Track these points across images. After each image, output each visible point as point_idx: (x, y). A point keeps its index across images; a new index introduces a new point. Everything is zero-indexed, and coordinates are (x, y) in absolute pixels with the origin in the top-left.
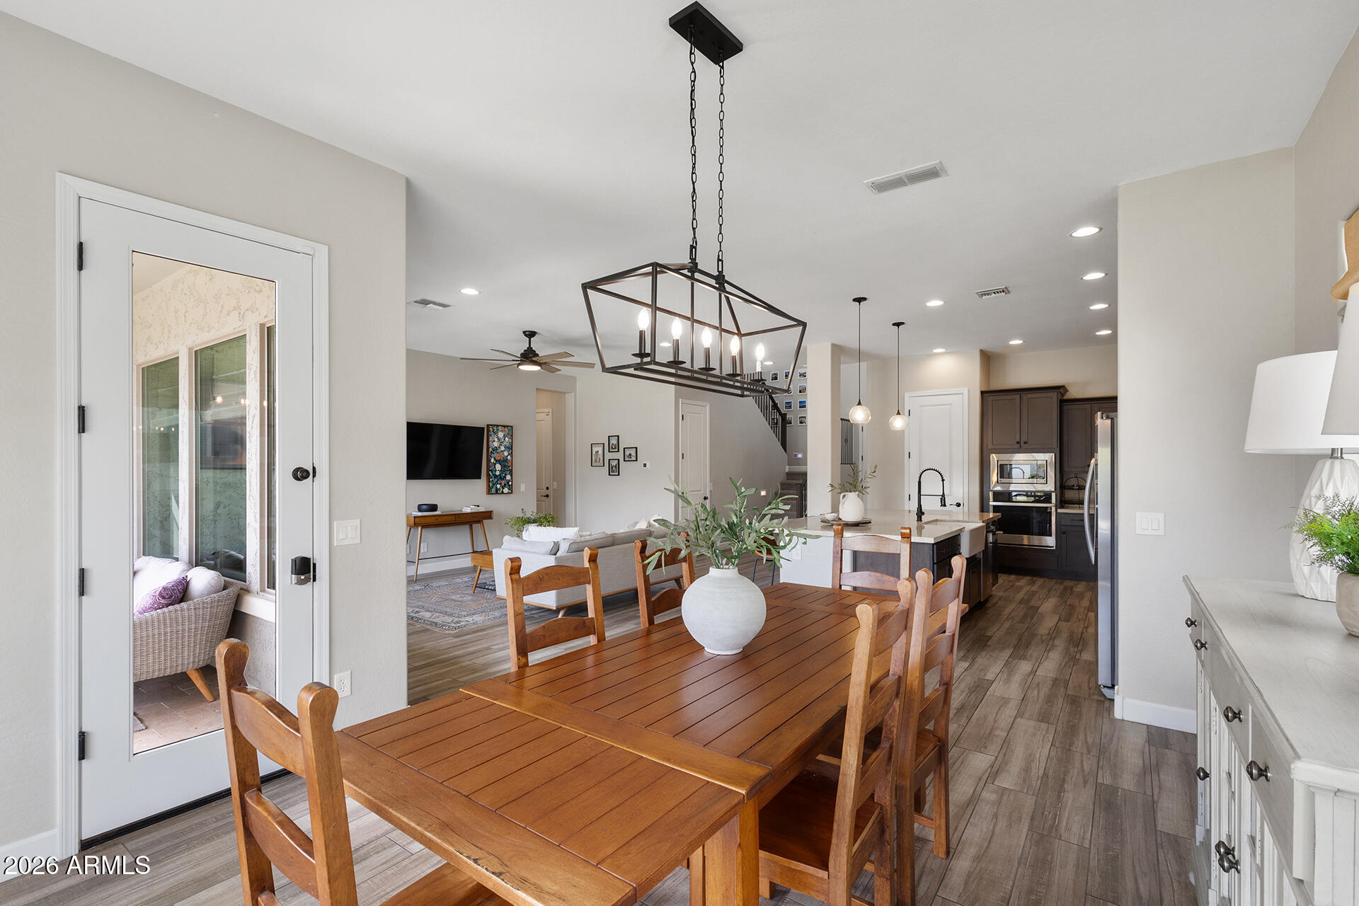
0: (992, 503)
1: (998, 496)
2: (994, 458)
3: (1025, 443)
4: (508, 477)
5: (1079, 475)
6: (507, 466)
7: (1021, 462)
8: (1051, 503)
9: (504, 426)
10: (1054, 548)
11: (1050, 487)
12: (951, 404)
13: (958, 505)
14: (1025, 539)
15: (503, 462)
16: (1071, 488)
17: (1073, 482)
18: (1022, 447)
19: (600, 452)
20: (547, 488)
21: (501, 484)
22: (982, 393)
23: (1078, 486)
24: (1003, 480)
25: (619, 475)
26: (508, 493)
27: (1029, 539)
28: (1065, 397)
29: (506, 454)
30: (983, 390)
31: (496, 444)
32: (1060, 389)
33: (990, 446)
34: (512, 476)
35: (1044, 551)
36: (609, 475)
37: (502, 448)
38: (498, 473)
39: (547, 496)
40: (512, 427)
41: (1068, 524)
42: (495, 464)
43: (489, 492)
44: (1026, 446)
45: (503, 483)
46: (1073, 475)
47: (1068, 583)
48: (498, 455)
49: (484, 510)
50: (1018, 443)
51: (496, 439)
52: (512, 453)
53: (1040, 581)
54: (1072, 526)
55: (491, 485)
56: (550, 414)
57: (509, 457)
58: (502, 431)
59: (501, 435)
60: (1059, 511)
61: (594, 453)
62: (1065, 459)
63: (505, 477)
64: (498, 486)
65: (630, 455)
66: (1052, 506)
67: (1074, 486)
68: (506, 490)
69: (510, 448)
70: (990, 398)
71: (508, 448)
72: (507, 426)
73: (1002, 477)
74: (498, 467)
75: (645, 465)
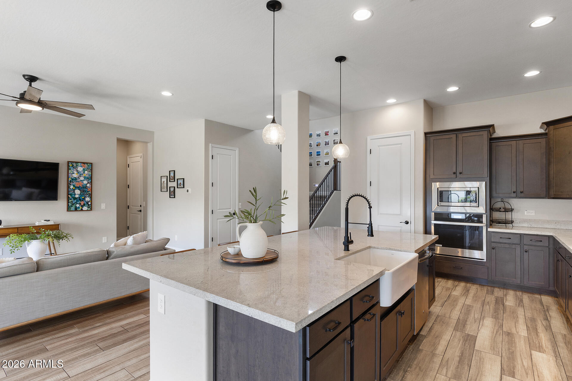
0: (434, 222)
1: (438, 216)
2: (436, 186)
3: (461, 173)
4: (88, 199)
5: (506, 200)
6: (87, 191)
7: (457, 189)
8: (482, 222)
9: (84, 163)
10: (485, 261)
11: (481, 210)
12: (401, 144)
13: (407, 223)
14: (459, 252)
15: (83, 189)
16: (499, 210)
17: (499, 205)
18: (458, 176)
19: (165, 182)
20: (141, 206)
21: (80, 204)
22: (426, 134)
23: (505, 208)
24: (443, 204)
25: (175, 197)
26: (87, 210)
27: (463, 253)
28: (495, 136)
29: (85, 182)
30: (427, 131)
31: (75, 175)
32: (490, 128)
33: (432, 176)
34: (91, 198)
35: (477, 263)
36: (170, 197)
37: (82, 178)
38: (77, 196)
39: (141, 211)
40: (92, 164)
41: (498, 241)
42: (74, 190)
43: (69, 209)
44: (461, 176)
45: (82, 203)
46: (500, 200)
47: (498, 292)
48: (78, 183)
49: (53, 224)
50: (454, 173)
51: (75, 172)
52: (91, 182)
53: (474, 289)
54: (501, 243)
55: (70, 204)
56: (142, 157)
57: (88, 185)
58: (82, 166)
59: (80, 169)
60: (489, 230)
61: (162, 182)
62: (494, 186)
63: (84, 199)
64: (78, 205)
65: (180, 184)
66: (483, 225)
67: (500, 208)
68: (85, 208)
69: (90, 179)
70: (432, 138)
71: (88, 178)
72: (87, 163)
73: (441, 201)
74: (78, 192)
75: (188, 191)
